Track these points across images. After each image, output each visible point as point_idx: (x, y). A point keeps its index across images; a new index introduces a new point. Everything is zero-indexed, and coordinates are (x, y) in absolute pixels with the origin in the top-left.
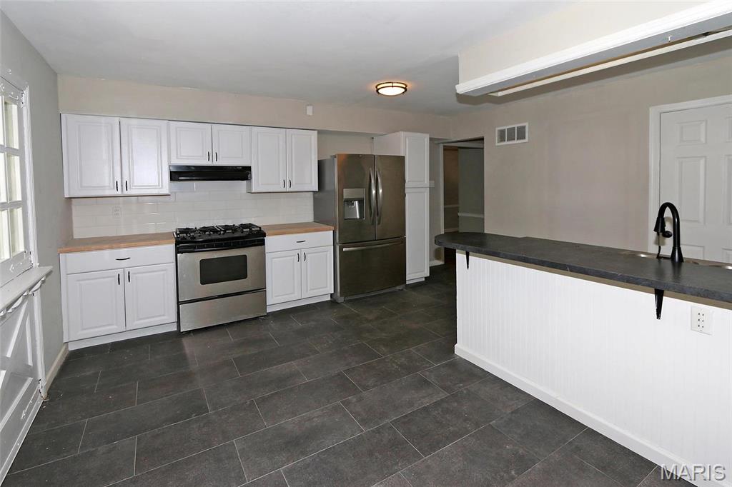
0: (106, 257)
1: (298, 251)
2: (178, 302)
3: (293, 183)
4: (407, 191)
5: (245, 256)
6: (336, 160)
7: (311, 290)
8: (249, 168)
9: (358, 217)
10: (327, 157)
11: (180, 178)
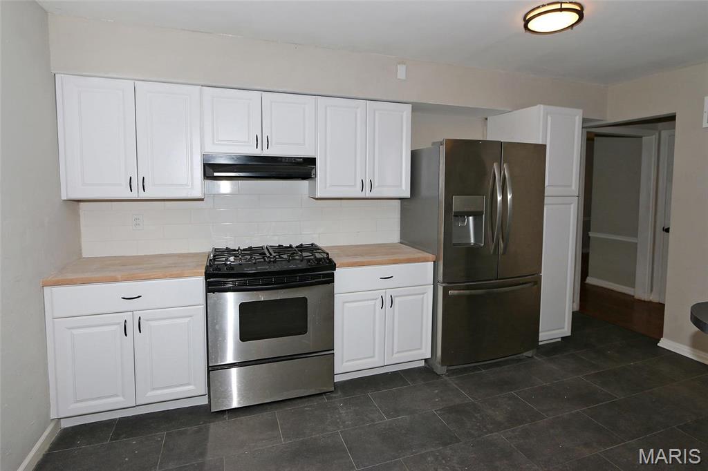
0: (107, 295)
1: (382, 293)
2: (208, 367)
3: (375, 184)
4: (547, 200)
5: (305, 299)
6: (443, 149)
7: (398, 352)
8: (312, 161)
9: (472, 241)
10: (424, 145)
11: (216, 174)
